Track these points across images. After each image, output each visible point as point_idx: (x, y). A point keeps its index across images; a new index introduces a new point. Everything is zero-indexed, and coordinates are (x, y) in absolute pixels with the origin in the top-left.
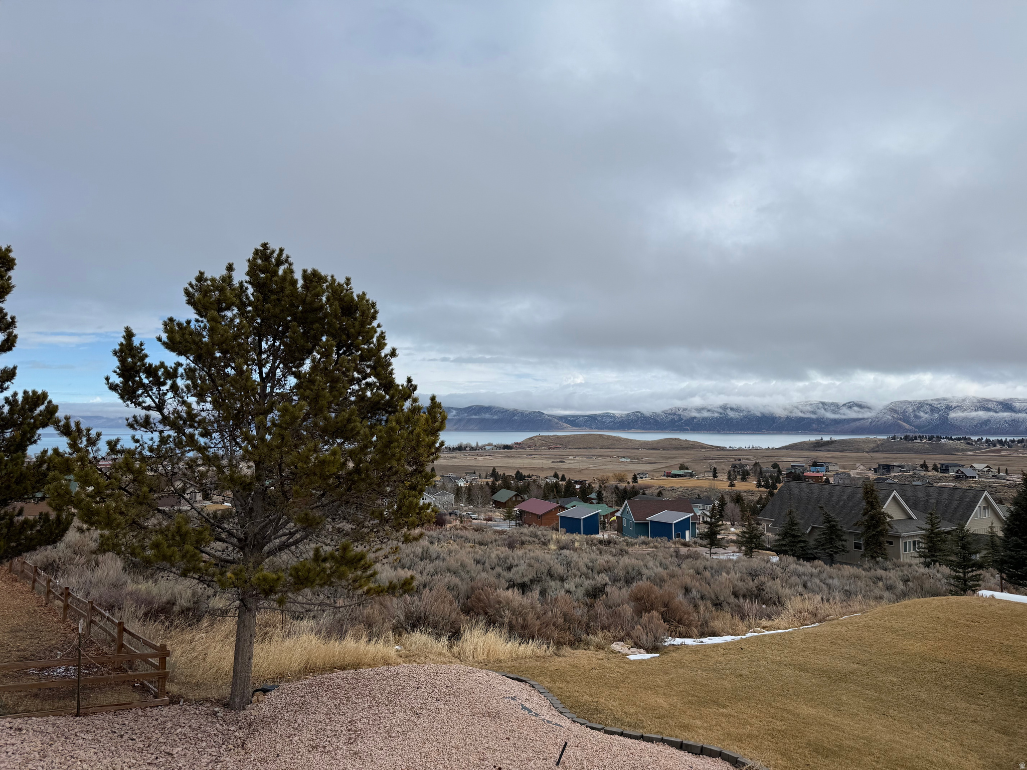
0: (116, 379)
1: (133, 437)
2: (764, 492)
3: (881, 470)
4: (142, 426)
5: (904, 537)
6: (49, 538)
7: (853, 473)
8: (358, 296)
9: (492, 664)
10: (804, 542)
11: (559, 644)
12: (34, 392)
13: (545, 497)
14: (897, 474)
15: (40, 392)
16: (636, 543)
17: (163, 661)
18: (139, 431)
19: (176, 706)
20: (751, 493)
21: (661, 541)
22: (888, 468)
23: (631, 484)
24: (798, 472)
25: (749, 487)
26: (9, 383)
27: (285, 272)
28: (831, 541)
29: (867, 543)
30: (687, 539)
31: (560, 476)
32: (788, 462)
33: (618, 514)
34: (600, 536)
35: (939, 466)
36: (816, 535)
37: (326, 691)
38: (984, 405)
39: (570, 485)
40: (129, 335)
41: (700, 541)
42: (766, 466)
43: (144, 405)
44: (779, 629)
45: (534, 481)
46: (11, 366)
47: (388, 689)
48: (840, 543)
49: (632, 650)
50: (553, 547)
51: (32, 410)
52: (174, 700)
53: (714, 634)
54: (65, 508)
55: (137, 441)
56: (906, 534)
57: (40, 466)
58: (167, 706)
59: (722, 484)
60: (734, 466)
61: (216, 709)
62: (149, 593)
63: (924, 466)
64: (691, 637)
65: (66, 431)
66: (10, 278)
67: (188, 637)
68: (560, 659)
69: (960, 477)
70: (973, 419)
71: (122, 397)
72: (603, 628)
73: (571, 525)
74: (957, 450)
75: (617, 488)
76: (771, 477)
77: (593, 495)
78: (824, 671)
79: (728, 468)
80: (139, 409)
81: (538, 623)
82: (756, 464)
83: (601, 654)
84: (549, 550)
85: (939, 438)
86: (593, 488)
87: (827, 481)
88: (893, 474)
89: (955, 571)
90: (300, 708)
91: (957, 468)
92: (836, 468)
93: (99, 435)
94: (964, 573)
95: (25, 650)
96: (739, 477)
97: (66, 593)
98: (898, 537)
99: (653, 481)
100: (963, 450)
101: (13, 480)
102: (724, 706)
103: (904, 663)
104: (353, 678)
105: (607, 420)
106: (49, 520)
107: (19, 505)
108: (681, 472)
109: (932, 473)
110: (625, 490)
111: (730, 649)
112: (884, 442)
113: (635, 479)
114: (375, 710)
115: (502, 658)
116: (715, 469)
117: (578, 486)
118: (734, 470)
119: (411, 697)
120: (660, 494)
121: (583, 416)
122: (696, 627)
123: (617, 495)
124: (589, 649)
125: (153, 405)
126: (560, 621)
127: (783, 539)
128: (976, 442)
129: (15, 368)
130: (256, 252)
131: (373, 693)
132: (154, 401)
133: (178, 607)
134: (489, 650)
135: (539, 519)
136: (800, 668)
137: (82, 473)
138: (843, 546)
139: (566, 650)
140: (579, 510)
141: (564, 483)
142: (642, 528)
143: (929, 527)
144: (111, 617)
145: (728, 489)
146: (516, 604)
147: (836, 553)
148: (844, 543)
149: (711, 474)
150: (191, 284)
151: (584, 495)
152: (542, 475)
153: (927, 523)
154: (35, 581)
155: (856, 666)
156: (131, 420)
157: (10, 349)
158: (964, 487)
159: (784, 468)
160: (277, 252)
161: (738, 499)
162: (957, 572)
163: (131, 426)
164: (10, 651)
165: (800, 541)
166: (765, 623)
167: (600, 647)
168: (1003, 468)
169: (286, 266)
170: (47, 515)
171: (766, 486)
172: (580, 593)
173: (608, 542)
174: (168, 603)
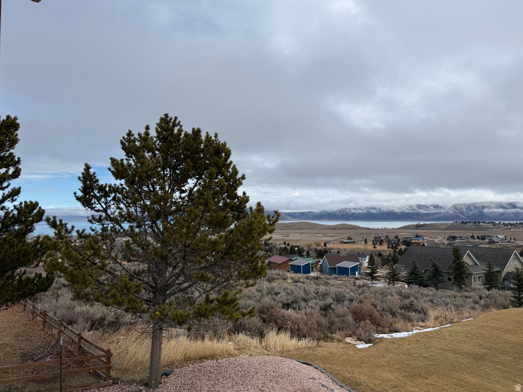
0: (80, 194)
1: (91, 228)
2: (391, 251)
3: (451, 239)
4: (98, 222)
5: (474, 274)
6: (42, 288)
7: (436, 241)
8: (222, 144)
9: (286, 354)
10: (422, 277)
11: (319, 339)
12: (31, 202)
13: (280, 255)
14: (459, 241)
15: (34, 202)
16: (331, 278)
17: (109, 359)
18: (95, 224)
19: (117, 386)
20: (385, 251)
21: (344, 278)
22: (454, 238)
23: (323, 247)
24: (408, 240)
25: (383, 248)
26: (17, 197)
27: (178, 130)
28: (436, 276)
29: (455, 278)
30: (357, 276)
31: (287, 244)
32: (403, 235)
33: (320, 263)
34: (312, 274)
35: (480, 237)
36: (428, 273)
37: (204, 375)
38: (501, 205)
39: (293, 248)
40: (88, 168)
41: (364, 277)
42: (392, 237)
43: (96, 209)
44: (429, 327)
45: (274, 246)
46: (18, 187)
47: (240, 374)
48: (441, 278)
49: (357, 342)
50: (289, 281)
51: (30, 213)
52: (115, 382)
53: (397, 331)
54: (55, 272)
55: (93, 230)
56: (475, 273)
57: (36, 245)
58: (112, 385)
59: (370, 247)
60: (376, 238)
61: (141, 388)
62: (88, 312)
63: (473, 237)
64: (385, 333)
65: (53, 225)
66: (17, 135)
67: (115, 339)
68: (321, 349)
69: (491, 242)
70: (496, 212)
71: (83, 205)
72: (339, 330)
73: (296, 269)
74: (488, 228)
75: (316, 249)
76: (395, 243)
77: (305, 253)
78: (470, 354)
79: (372, 239)
80: (93, 211)
81: (305, 328)
82: (387, 237)
83: (341, 345)
84: (287, 282)
85: (479, 222)
86: (304, 249)
87: (423, 245)
88: (457, 241)
89: (514, 293)
90: (191, 386)
91: (490, 238)
92: (428, 238)
93: (73, 227)
94: (519, 295)
95: (23, 349)
96: (378, 243)
97: (44, 314)
98: (471, 275)
99: (334, 246)
100: (491, 228)
101: (21, 255)
102: (427, 379)
103: (511, 348)
104: (217, 366)
105: (310, 215)
106: (42, 278)
107: (23, 269)
108: (349, 241)
109: (477, 240)
110: (320, 251)
111: (411, 341)
112: (451, 224)
113: (325, 244)
114: (236, 388)
115: (291, 349)
116: (366, 239)
117: (296, 249)
118: (376, 240)
119: (255, 379)
120: (338, 252)
121: (298, 213)
122: (387, 327)
123: (317, 253)
124: (333, 342)
125: (101, 209)
126: (316, 326)
127: (410, 276)
128: (498, 224)
129: (20, 188)
130: (162, 119)
131: (231, 376)
132: (102, 206)
133: (107, 321)
134: (283, 345)
135: (279, 266)
136: (455, 352)
137: (68, 252)
138: (442, 279)
139: (322, 343)
140: (300, 262)
141: (289, 247)
142: (333, 270)
143: (488, 269)
144: (73, 330)
145: (373, 249)
146: (293, 317)
147: (439, 283)
148: (442, 278)
149: (364, 242)
150: (124, 138)
151: (301, 253)
152: (278, 243)
153: (487, 267)
154: (25, 306)
155: (485, 351)
156: (90, 218)
157: (17, 177)
158: (494, 247)
159: (401, 238)
160: (173, 119)
161: (380, 255)
162: (515, 294)
163: (90, 221)
164: (15, 350)
165: (420, 277)
166: (421, 324)
167: (339, 341)
168: (513, 237)
169: (179, 127)
170: (40, 274)
171: (392, 248)
172: (318, 308)
173: (317, 278)
174: (101, 318)
